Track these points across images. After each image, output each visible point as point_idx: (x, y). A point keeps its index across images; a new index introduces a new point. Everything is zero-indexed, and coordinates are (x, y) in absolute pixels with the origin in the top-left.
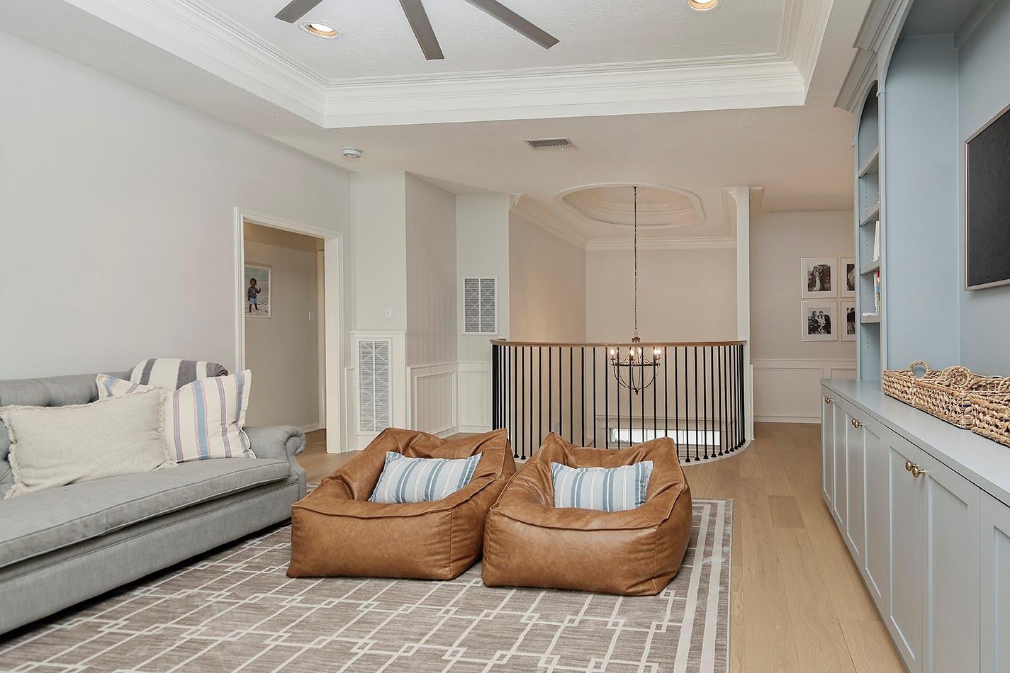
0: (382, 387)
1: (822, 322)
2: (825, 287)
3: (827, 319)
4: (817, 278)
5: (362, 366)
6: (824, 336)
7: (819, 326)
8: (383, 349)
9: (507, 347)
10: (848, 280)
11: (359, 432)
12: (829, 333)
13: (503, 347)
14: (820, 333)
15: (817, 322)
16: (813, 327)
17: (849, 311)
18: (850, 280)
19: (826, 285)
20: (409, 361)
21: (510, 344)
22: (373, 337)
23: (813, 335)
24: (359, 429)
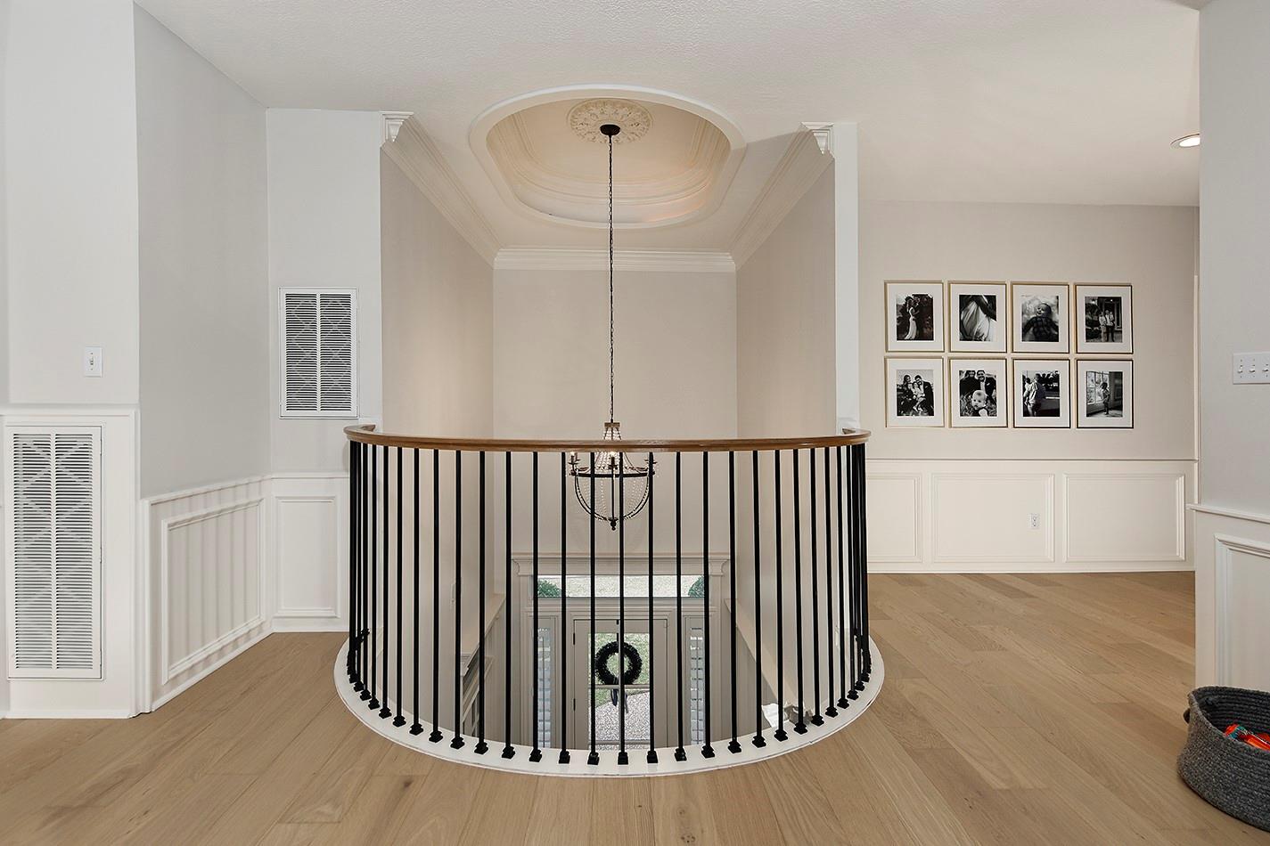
0: (75, 553)
1: (919, 393)
2: (925, 333)
3: (928, 389)
4: (912, 318)
5: (23, 499)
6: (923, 419)
7: (915, 402)
8: (76, 457)
9: (380, 449)
10: (961, 322)
11: (13, 671)
12: (931, 413)
13: (370, 447)
14: (917, 414)
15: (911, 394)
16: (906, 404)
17: (963, 376)
18: (965, 322)
19: (925, 331)
20: (146, 487)
21: (387, 441)
22: (51, 424)
23: (904, 417)
24: (12, 662)
